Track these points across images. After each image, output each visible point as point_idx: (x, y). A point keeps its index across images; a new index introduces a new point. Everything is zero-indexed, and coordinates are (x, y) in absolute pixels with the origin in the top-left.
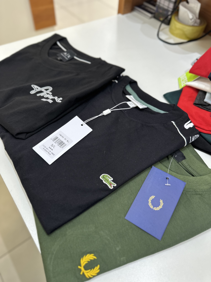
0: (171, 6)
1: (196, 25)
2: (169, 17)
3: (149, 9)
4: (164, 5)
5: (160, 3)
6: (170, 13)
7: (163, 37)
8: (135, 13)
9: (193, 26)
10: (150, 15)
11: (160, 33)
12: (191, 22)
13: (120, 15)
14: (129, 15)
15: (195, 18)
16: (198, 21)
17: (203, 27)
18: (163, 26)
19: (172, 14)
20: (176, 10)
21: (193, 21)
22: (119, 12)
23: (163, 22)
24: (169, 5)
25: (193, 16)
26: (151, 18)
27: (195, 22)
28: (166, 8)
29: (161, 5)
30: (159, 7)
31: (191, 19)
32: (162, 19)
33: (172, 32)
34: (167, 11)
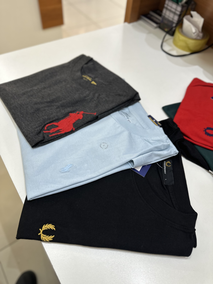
0: (176, 18)
1: (198, 38)
2: (174, 29)
3: (155, 19)
4: (169, 16)
5: (165, 14)
6: (174, 25)
7: (166, 48)
8: (141, 22)
9: (195, 39)
10: (155, 25)
11: (164, 44)
12: (194, 36)
13: (126, 24)
14: (135, 24)
15: (198, 32)
16: (201, 35)
17: (206, 40)
18: (168, 37)
19: (176, 27)
20: (180, 23)
21: (196, 35)
22: (126, 20)
23: (168, 33)
24: (174, 17)
25: (196, 30)
26: (156, 28)
27: (198, 35)
28: (171, 19)
29: (167, 17)
30: (164, 18)
31: (194, 33)
32: (166, 30)
33: (175, 43)
34: (172, 22)
